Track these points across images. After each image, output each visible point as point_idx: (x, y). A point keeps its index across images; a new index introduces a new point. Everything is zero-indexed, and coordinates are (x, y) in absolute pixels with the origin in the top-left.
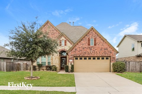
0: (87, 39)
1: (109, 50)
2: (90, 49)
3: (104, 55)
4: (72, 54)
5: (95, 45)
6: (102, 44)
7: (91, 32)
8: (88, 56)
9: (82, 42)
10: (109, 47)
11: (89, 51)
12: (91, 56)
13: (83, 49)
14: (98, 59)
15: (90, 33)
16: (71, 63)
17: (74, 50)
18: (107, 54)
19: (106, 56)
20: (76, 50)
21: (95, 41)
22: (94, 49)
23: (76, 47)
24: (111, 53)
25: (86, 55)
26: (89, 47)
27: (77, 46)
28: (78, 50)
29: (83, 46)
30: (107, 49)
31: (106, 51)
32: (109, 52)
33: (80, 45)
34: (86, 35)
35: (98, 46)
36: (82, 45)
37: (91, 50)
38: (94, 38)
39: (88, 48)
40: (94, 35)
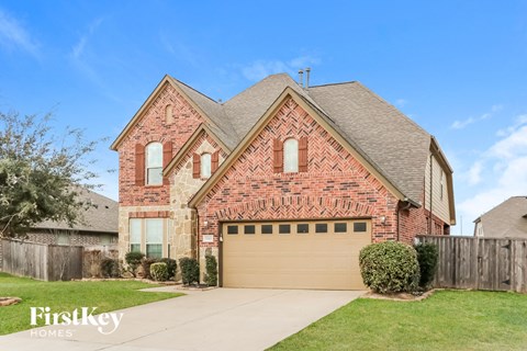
0: (271, 143)
1: (362, 188)
2: (283, 185)
3: (340, 211)
4: (214, 211)
5: (303, 167)
6: (333, 164)
7: (286, 111)
8: (275, 217)
9: (249, 157)
10: (363, 174)
11: (276, 194)
12: (285, 217)
13: (256, 187)
14: (321, 229)
15: (284, 117)
16: (209, 250)
17: (219, 194)
18: (353, 209)
19: (351, 215)
20: (226, 192)
21: (303, 150)
22: (300, 187)
23: (227, 182)
24: (372, 200)
25: (265, 215)
26: (278, 180)
27: (231, 177)
28: (236, 191)
29: (255, 177)
30: (355, 185)
31: (350, 192)
32: (365, 196)
33: (241, 173)
34: (267, 128)
35: (313, 173)
36: (248, 173)
37: (287, 191)
38: (298, 137)
39: (275, 182)
40: (297, 125)
